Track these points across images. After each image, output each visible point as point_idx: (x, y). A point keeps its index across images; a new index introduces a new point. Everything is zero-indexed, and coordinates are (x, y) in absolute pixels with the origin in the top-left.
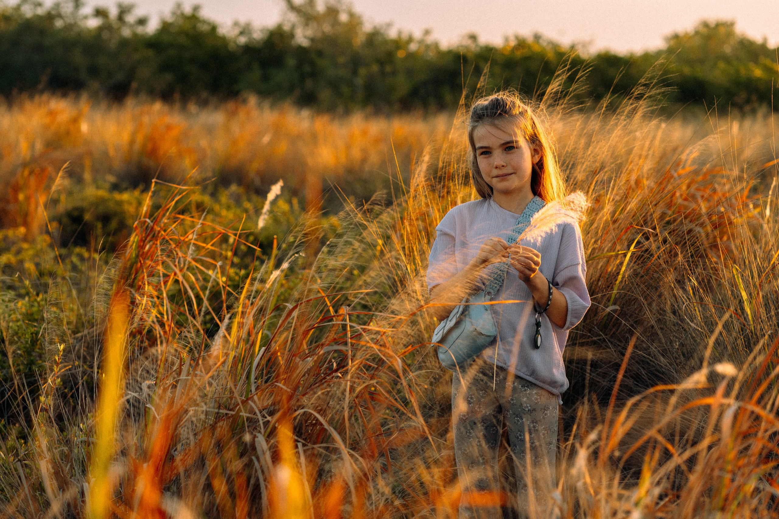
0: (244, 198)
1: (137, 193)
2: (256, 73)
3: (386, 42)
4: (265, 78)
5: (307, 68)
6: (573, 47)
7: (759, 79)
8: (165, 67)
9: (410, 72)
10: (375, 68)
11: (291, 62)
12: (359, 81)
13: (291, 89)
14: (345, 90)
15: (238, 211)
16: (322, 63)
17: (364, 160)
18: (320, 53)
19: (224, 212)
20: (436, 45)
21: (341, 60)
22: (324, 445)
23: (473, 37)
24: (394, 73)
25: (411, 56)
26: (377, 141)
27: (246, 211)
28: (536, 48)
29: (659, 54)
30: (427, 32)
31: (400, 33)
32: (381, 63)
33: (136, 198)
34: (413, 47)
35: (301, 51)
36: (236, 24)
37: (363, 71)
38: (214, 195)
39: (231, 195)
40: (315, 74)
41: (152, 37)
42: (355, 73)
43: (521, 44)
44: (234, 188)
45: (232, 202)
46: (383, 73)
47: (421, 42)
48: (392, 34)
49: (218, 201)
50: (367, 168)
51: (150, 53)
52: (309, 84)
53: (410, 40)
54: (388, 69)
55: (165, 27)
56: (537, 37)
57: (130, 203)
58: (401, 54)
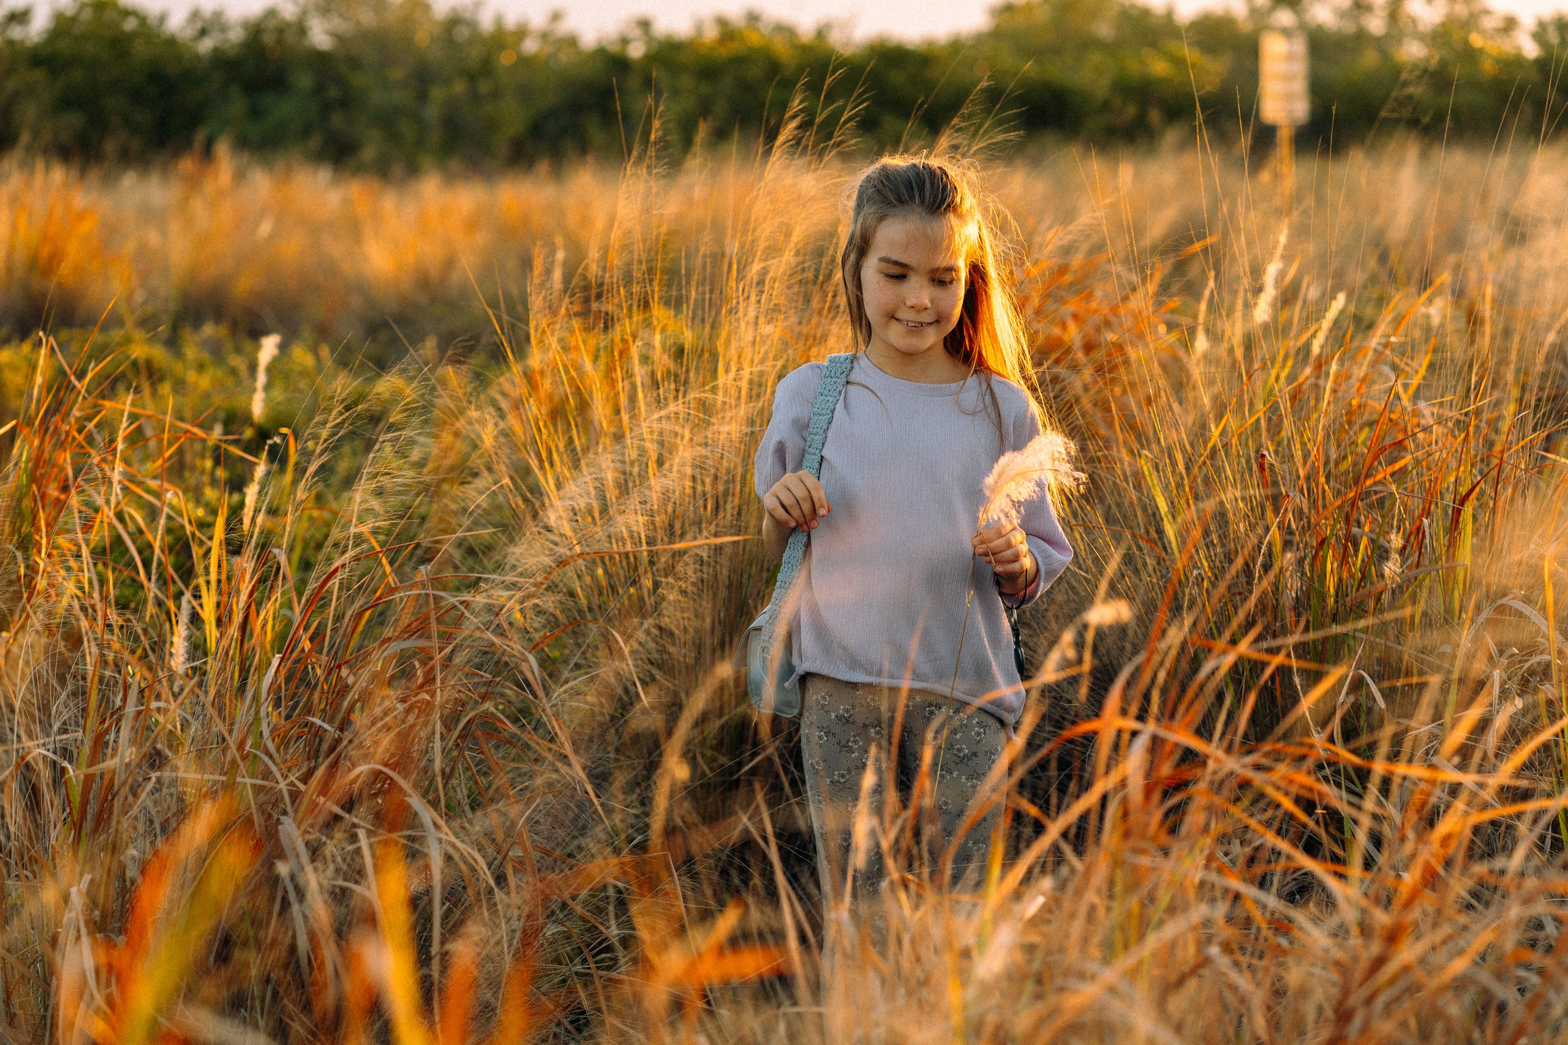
0: (229, 346)
1: (26, 347)
2: (237, 105)
3: (476, 36)
4: (255, 113)
5: (333, 92)
6: (821, 33)
7: (1160, 81)
8: (66, 102)
9: (525, 93)
10: (459, 87)
11: (304, 81)
12: (432, 112)
13: (306, 131)
14: (407, 130)
15: (219, 373)
16: (358, 80)
17: (450, 263)
18: (355, 63)
19: (191, 376)
20: (572, 41)
21: (397, 74)
22: (408, 833)
23: (645, 25)
24: (495, 95)
25: (526, 62)
26: (472, 225)
27: (234, 372)
28: (754, 40)
29: (980, 39)
30: (556, 16)
31: (499, 20)
32: (472, 77)
33: (26, 358)
34: (530, 46)
35: (320, 60)
36: (195, 15)
37: (437, 94)
38: (173, 343)
39: (204, 344)
40: (347, 101)
41: (36, 47)
42: (422, 97)
43: (727, 31)
44: (209, 330)
45: (205, 356)
46: (475, 97)
47: (545, 36)
48: (486, 22)
49: (179, 354)
50: (455, 278)
51: (39, 75)
52: (337, 119)
53: (521, 33)
54: (484, 87)
55: (62, 25)
56: (753, 18)
57: (15, 368)
58: (506, 59)
